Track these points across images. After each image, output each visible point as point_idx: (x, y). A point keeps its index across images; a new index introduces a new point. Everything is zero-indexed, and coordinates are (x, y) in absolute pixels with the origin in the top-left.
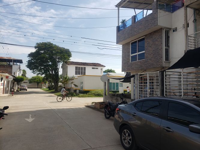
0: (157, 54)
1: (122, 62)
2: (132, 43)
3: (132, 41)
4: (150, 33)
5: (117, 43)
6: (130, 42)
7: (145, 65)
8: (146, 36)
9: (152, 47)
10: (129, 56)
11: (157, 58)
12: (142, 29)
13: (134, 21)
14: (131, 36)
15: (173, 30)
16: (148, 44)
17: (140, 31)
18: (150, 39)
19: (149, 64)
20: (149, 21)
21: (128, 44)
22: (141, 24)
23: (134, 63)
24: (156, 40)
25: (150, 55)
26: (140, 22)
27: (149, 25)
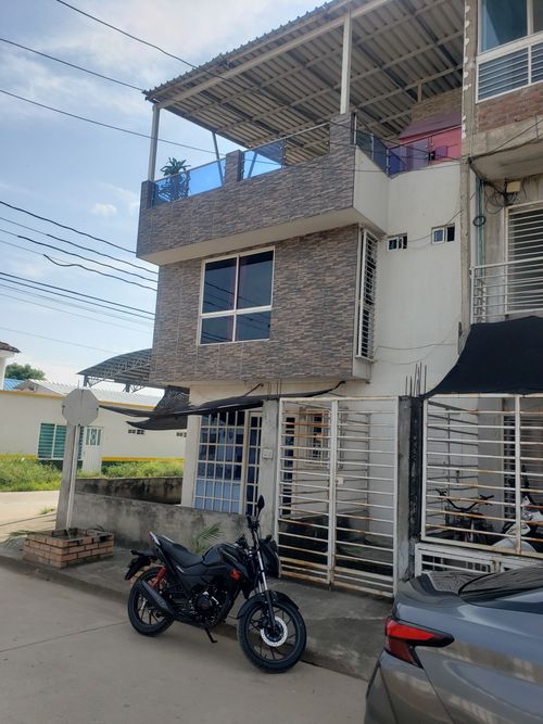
0: (329, 323)
2: (210, 267)
3: (211, 256)
4: (302, 239)
5: (140, 253)
6: (200, 259)
7: (271, 361)
8: (280, 244)
9: (309, 295)
10: (194, 316)
11: (328, 340)
12: (275, 213)
13: (236, 172)
14: (220, 234)
15: (391, 242)
16: (288, 279)
17: (265, 220)
18: (300, 259)
19: (287, 361)
20: (312, 184)
21: (190, 265)
22: (274, 190)
23: (217, 351)
24: (329, 268)
25: (297, 324)
26: (270, 182)
27: (311, 202)
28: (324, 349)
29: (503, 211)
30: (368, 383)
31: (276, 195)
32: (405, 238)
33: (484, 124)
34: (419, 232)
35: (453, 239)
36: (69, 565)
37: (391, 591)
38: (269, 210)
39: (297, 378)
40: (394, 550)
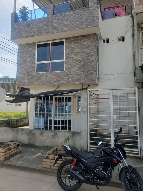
0: (87, 66)
1: (18, 71)
2: (39, 46)
3: (40, 42)
4: (75, 37)
6: (35, 43)
7: (66, 78)
8: (67, 39)
9: (79, 56)
10: (34, 63)
11: (87, 71)
12: (69, 27)
13: (52, 12)
14: (46, 33)
15: (103, 41)
16: (71, 50)
17: (65, 29)
18: (75, 44)
19: (72, 78)
20: (83, 18)
21: (31, 45)
22: (68, 19)
23: (44, 75)
24: (86, 47)
25: (75, 66)
26: (66, 16)
27: (83, 24)
28: (85, 74)
29: (140, 33)
30: (97, 85)
31: (69, 21)
32: (108, 40)
33: (141, 3)
34: (113, 38)
35: (124, 41)
36: (7, 159)
37: (138, 154)
38: (66, 26)
39: (76, 84)
40: (139, 140)
